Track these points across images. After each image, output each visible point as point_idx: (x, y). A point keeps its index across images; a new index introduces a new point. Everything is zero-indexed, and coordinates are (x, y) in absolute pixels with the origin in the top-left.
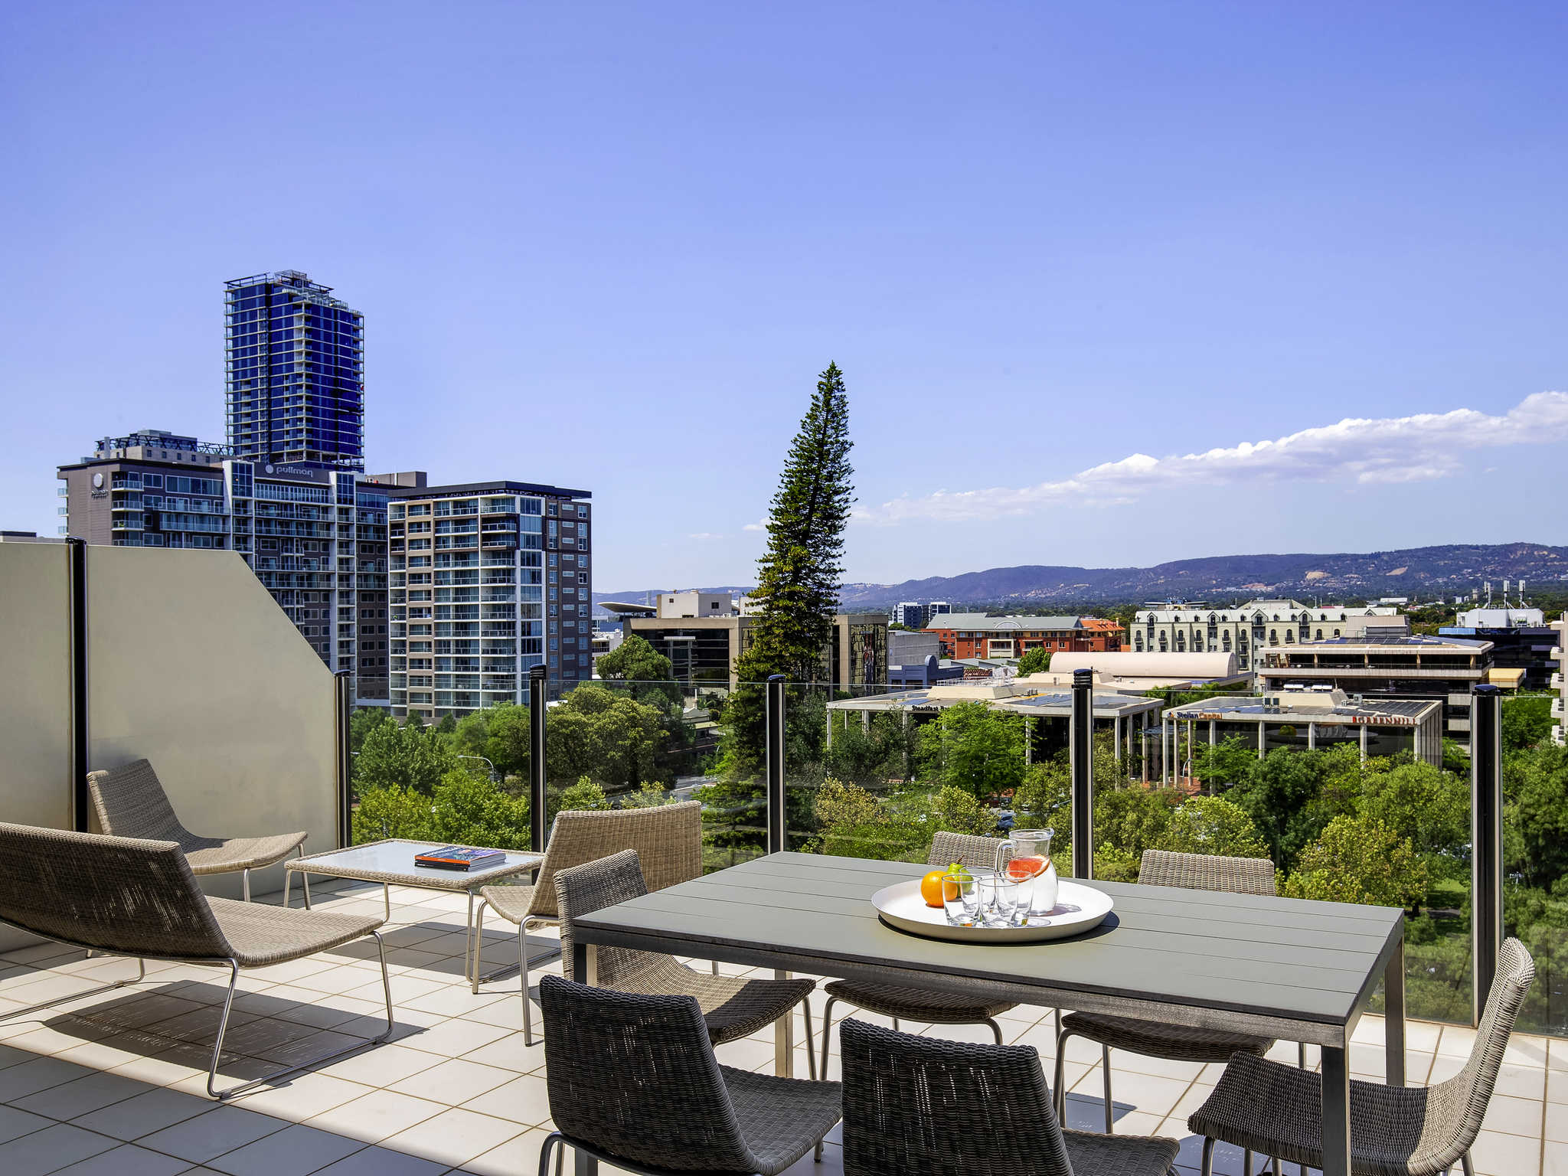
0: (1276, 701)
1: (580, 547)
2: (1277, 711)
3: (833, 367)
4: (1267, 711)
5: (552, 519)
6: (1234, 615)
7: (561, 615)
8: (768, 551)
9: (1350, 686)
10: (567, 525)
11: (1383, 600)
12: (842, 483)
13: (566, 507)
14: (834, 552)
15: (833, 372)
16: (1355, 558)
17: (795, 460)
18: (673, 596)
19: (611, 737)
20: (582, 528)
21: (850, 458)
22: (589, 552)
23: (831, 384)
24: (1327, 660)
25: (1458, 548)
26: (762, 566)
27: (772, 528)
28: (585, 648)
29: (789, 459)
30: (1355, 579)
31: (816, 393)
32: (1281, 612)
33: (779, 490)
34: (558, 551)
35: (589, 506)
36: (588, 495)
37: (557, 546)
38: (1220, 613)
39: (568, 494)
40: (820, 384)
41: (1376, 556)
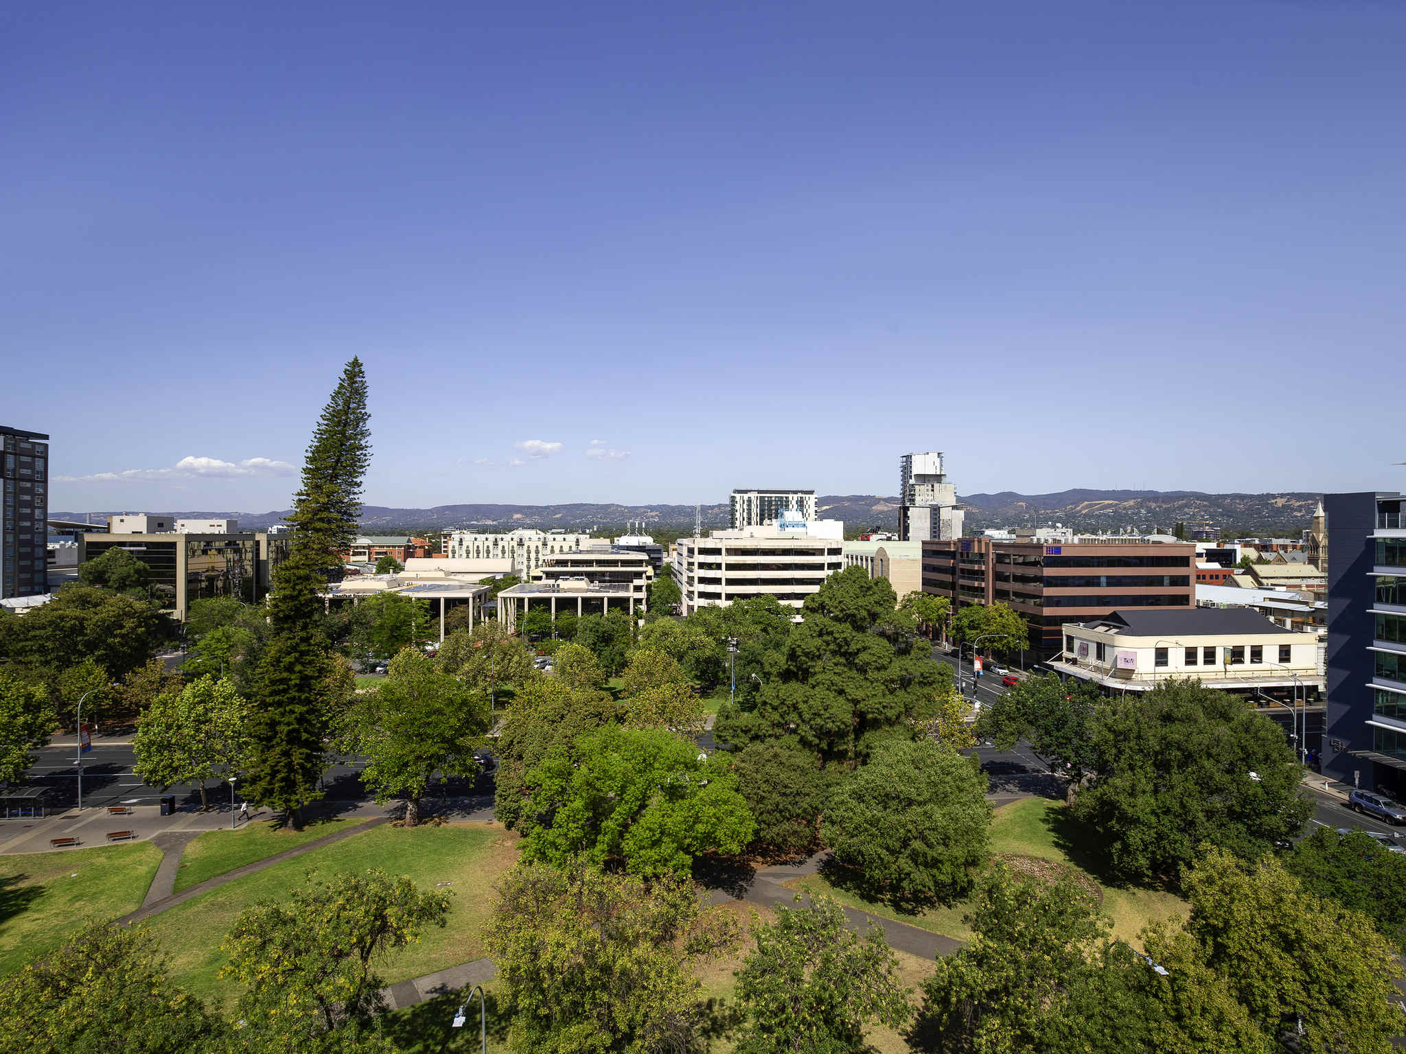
0: (558, 585)
1: (37, 477)
2: (558, 591)
3: (356, 360)
4: (554, 592)
5: (10, 453)
6: (507, 537)
7: (17, 529)
8: (303, 488)
9: (591, 576)
10: (24, 459)
11: (553, 531)
12: (363, 442)
13: (23, 445)
14: (356, 490)
15: (356, 363)
16: (537, 507)
17: (326, 422)
18: (124, 517)
19: (109, 629)
20: (39, 464)
21: (369, 425)
22: (46, 481)
23: (354, 372)
24: (576, 563)
25: (585, 505)
26: (297, 498)
27: (306, 470)
28: (41, 555)
29: (322, 421)
30: (537, 519)
31: (344, 376)
32: (532, 537)
33: (311, 443)
34: (15, 479)
35: (46, 446)
36: (46, 437)
37: (14, 475)
38: (499, 536)
39: (28, 435)
40: (346, 370)
41: (547, 507)
